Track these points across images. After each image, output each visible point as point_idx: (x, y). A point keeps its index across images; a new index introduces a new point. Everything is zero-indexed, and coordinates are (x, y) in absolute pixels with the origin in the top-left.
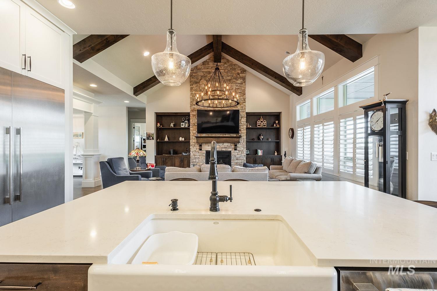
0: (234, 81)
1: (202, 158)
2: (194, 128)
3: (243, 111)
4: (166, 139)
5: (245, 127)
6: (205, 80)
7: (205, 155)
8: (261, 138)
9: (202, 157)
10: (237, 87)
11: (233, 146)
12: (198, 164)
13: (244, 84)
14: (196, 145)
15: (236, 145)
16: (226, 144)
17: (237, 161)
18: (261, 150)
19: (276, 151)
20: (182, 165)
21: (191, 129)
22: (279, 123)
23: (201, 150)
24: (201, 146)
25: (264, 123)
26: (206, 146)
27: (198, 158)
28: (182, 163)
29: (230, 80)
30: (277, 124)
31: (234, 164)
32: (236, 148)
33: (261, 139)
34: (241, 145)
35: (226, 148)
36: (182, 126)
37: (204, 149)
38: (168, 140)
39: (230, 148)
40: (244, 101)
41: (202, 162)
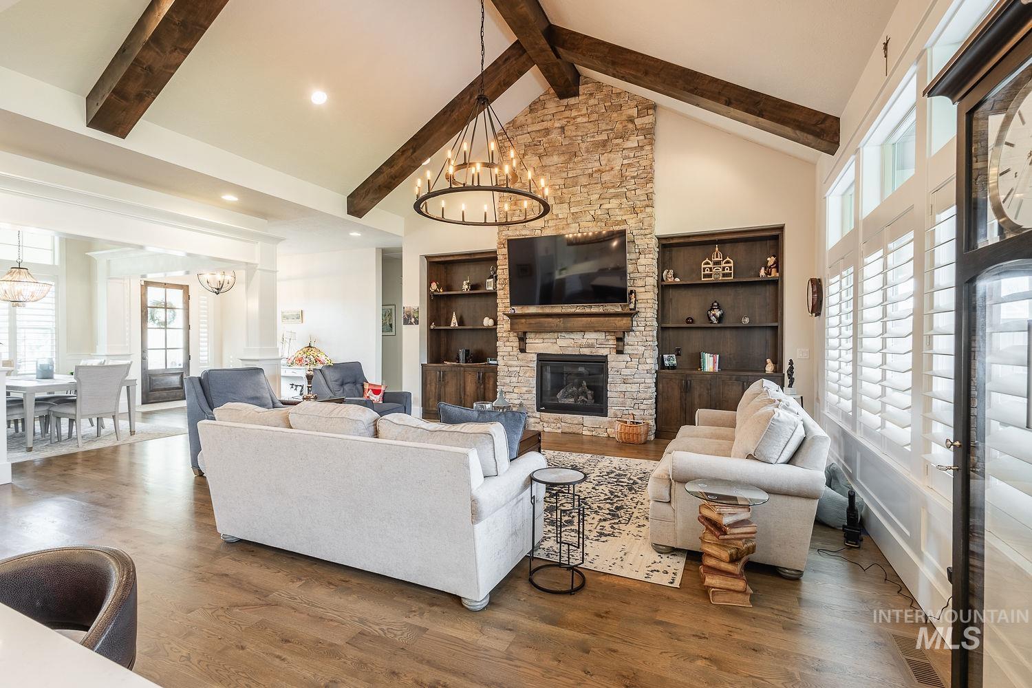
0: (617, 145)
1: (528, 375)
2: (504, 293)
3: (642, 232)
4: (454, 322)
5: (652, 281)
7: (534, 365)
8: (714, 315)
9: (525, 373)
10: (625, 162)
11: (611, 342)
12: (516, 390)
13: (648, 148)
14: (511, 339)
15: (620, 340)
16: (591, 337)
17: (623, 387)
18: (713, 353)
19: (768, 360)
20: (482, 390)
21: (500, 293)
22: (778, 265)
23: (523, 350)
24: (522, 339)
25: (724, 269)
26: (537, 341)
27: (517, 374)
28: (482, 387)
29: (604, 144)
30: (770, 267)
31: (618, 394)
32: (620, 349)
33: (713, 318)
34: (635, 339)
35: (591, 346)
36: (487, 288)
37: (531, 349)
38: (457, 325)
39: (604, 346)
40: (647, 202)
41: (527, 385)
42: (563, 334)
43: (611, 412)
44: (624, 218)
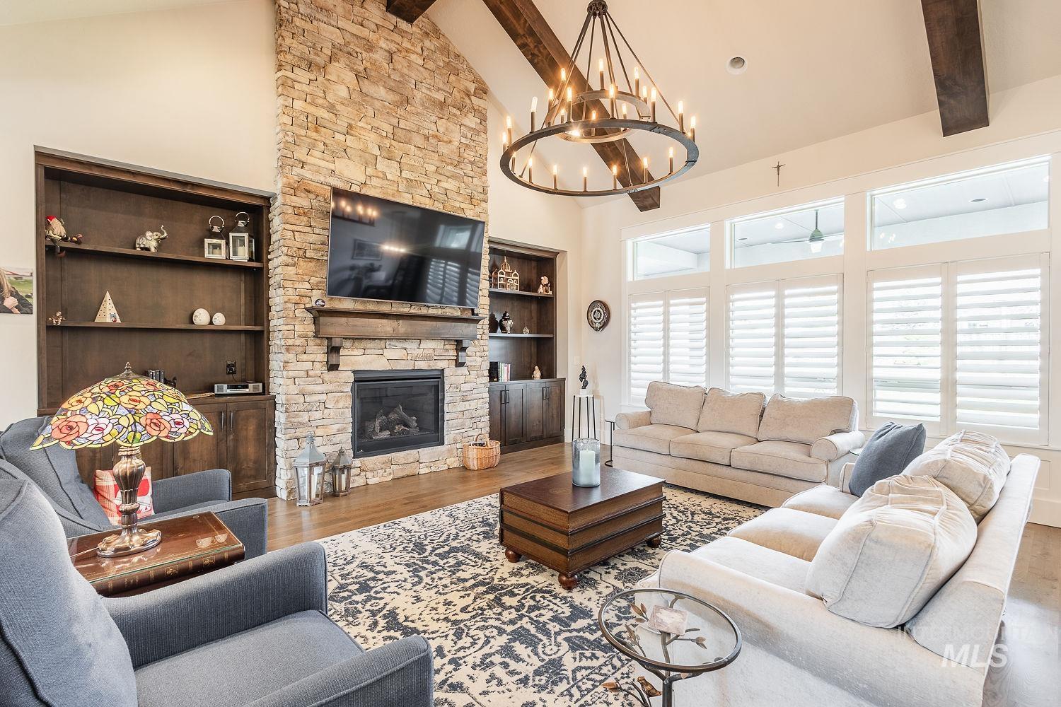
0: (455, 115)
1: (341, 405)
2: (300, 271)
4: (108, 314)
5: (488, 286)
6: (352, 70)
7: (348, 388)
9: (336, 402)
10: (463, 140)
11: (450, 353)
13: (483, 135)
14: (309, 350)
15: (462, 350)
16: (429, 345)
17: (462, 406)
18: (506, 363)
19: (536, 368)
20: (231, 444)
23: (333, 367)
24: (334, 350)
25: (513, 280)
26: (355, 352)
27: (322, 406)
28: (231, 437)
29: (442, 105)
30: (546, 285)
31: (455, 415)
32: (461, 360)
33: (508, 328)
34: (475, 349)
35: (427, 358)
36: (207, 255)
37: (347, 365)
38: (119, 321)
39: (444, 358)
40: (482, 196)
41: (341, 420)
42: (394, 343)
43: (448, 438)
44: (463, 206)
